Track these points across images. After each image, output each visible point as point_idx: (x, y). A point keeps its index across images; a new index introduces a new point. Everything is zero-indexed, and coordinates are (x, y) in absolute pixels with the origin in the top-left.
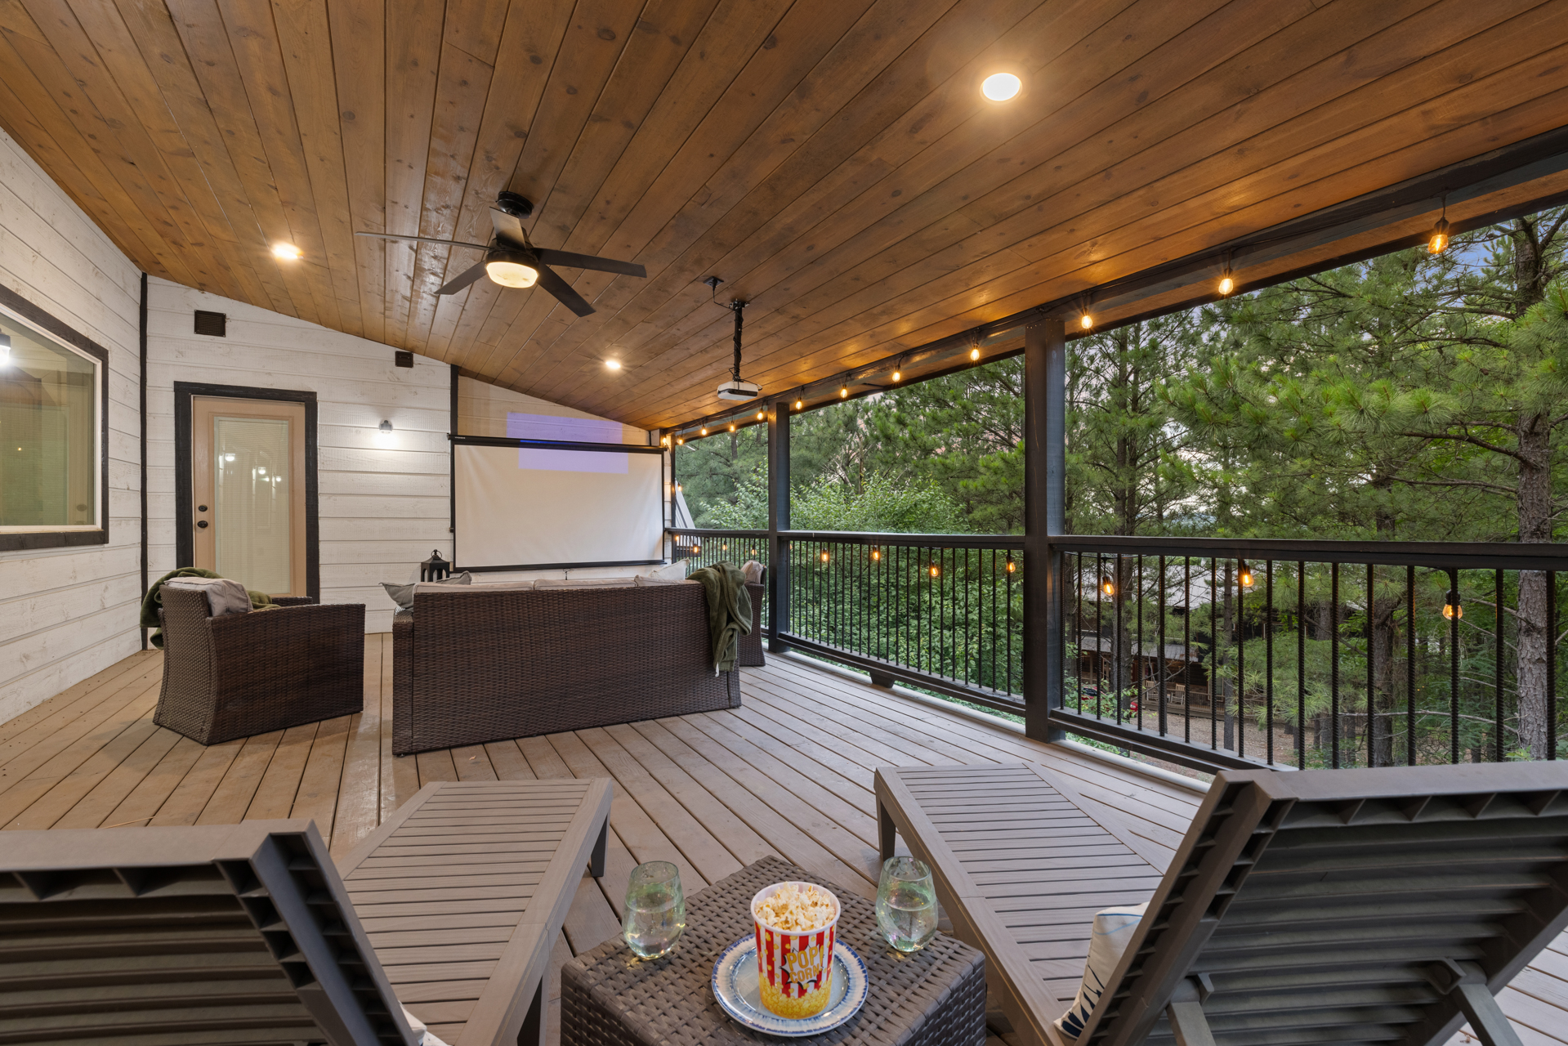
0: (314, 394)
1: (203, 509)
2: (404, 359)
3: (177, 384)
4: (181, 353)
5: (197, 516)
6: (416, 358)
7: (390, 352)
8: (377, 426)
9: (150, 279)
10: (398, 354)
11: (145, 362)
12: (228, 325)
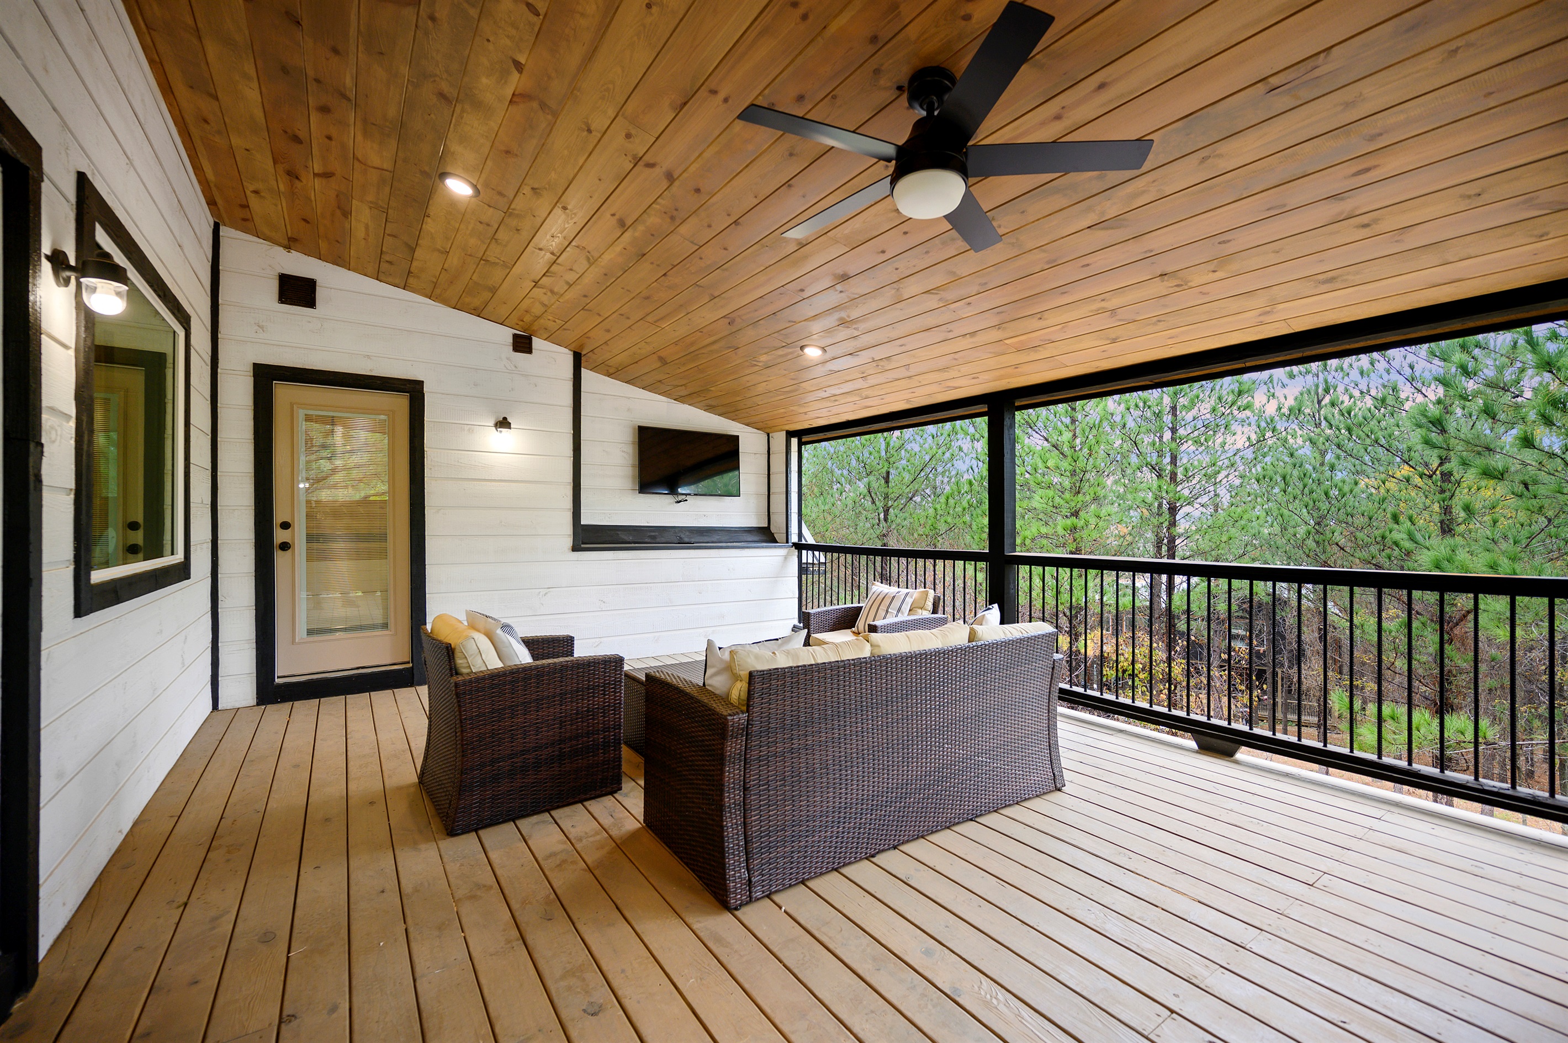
0: (421, 383)
1: (285, 526)
2: (522, 344)
3: (256, 366)
4: (261, 327)
5: (280, 536)
6: (537, 342)
7: (505, 335)
8: (492, 423)
9: (224, 231)
10: (515, 336)
11: (217, 338)
12: (320, 294)
